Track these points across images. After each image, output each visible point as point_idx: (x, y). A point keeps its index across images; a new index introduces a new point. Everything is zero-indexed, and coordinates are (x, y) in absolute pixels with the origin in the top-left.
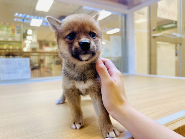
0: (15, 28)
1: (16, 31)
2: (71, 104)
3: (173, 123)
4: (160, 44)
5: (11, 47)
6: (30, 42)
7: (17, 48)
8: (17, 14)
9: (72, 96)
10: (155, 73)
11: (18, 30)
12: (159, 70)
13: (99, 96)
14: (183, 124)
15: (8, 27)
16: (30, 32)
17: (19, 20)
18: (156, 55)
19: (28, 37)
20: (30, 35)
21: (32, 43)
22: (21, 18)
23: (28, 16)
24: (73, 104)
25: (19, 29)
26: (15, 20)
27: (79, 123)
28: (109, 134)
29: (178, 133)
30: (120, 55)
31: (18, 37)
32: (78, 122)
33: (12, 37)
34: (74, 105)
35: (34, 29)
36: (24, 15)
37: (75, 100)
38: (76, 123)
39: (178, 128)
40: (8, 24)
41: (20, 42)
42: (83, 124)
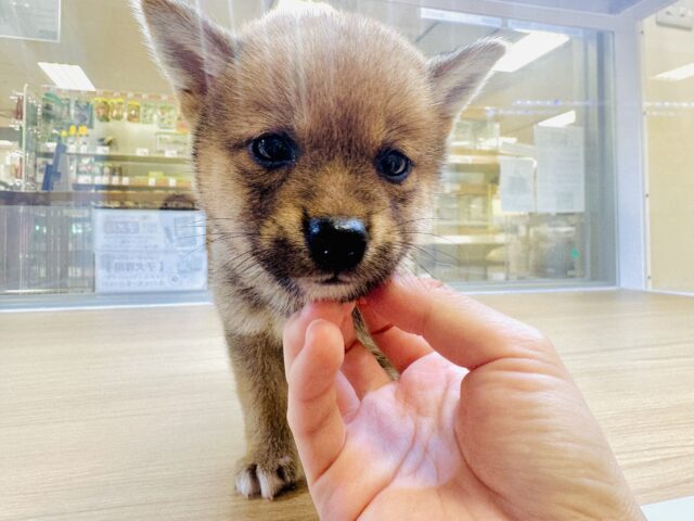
5: (172, 182)
15: (164, 108)
27: (276, 467)
32: (270, 463)
33: (175, 142)
38: (262, 468)
42: (293, 474)
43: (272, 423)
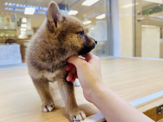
0: (9, 17)
1: (11, 19)
2: (40, 90)
3: (143, 106)
4: (144, 27)
5: (7, 35)
6: (25, 30)
7: (13, 35)
8: (7, 3)
9: (41, 83)
10: (140, 56)
11: (12, 19)
12: (143, 53)
13: (64, 82)
14: (153, 107)
15: (3, 16)
16: (24, 20)
17: (10, 9)
18: (140, 38)
19: (23, 25)
20: (24, 23)
21: (27, 31)
22: (11, 7)
23: (21, 6)
24: (41, 90)
25: (13, 17)
26: (6, 9)
27: (51, 105)
28: (75, 117)
29: (147, 116)
30: (106, 39)
31: (13, 25)
32: (49, 105)
33: (7, 25)
34: (43, 91)
35: (28, 17)
36: (14, 4)
37: (43, 86)
38: (48, 106)
39: (147, 111)
40: (2, 13)
41: (15, 30)
42: (54, 106)
43: (47, 97)
